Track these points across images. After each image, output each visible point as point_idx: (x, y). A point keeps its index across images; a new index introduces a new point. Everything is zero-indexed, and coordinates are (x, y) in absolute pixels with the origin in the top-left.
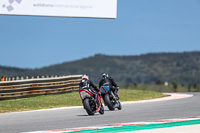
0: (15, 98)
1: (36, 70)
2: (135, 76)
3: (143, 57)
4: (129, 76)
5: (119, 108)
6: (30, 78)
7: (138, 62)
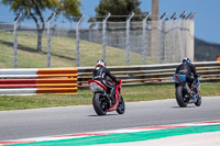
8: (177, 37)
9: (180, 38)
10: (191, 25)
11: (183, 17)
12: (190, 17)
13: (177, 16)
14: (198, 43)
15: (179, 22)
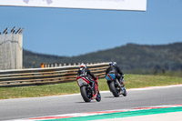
0: (54, 83)
1: (74, 57)
2: (163, 63)
3: (170, 46)
4: (158, 63)
5: (125, 95)
6: (67, 65)
7: (166, 51)
8: (8, 48)
9: (11, 49)
10: (20, 38)
11: (13, 31)
12: (19, 31)
13: (9, 31)
14: (26, 53)
15: (10, 36)
